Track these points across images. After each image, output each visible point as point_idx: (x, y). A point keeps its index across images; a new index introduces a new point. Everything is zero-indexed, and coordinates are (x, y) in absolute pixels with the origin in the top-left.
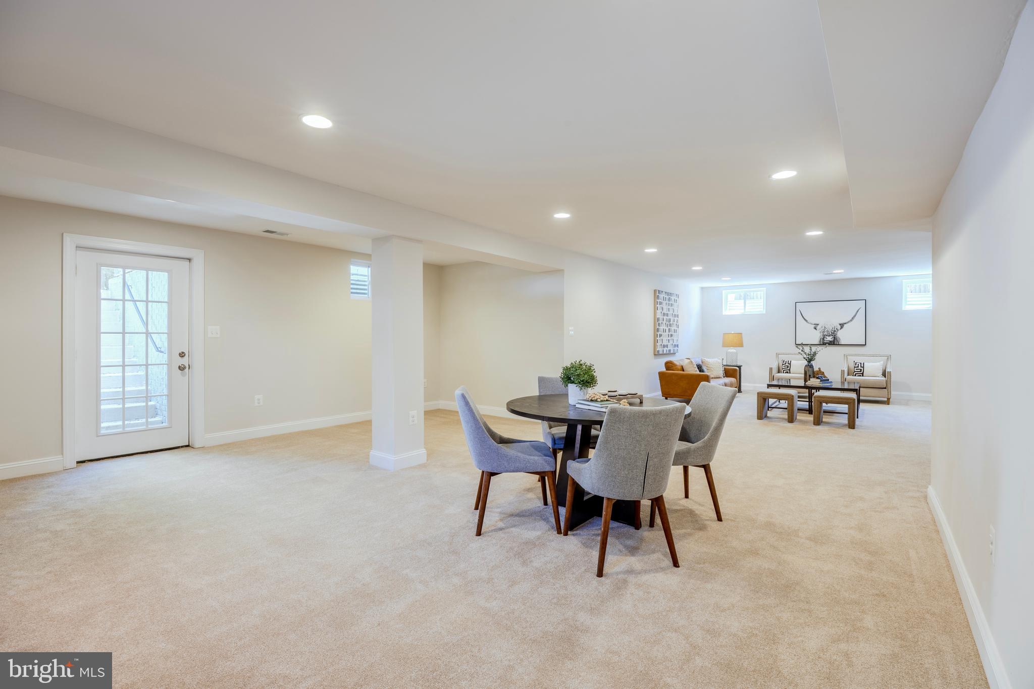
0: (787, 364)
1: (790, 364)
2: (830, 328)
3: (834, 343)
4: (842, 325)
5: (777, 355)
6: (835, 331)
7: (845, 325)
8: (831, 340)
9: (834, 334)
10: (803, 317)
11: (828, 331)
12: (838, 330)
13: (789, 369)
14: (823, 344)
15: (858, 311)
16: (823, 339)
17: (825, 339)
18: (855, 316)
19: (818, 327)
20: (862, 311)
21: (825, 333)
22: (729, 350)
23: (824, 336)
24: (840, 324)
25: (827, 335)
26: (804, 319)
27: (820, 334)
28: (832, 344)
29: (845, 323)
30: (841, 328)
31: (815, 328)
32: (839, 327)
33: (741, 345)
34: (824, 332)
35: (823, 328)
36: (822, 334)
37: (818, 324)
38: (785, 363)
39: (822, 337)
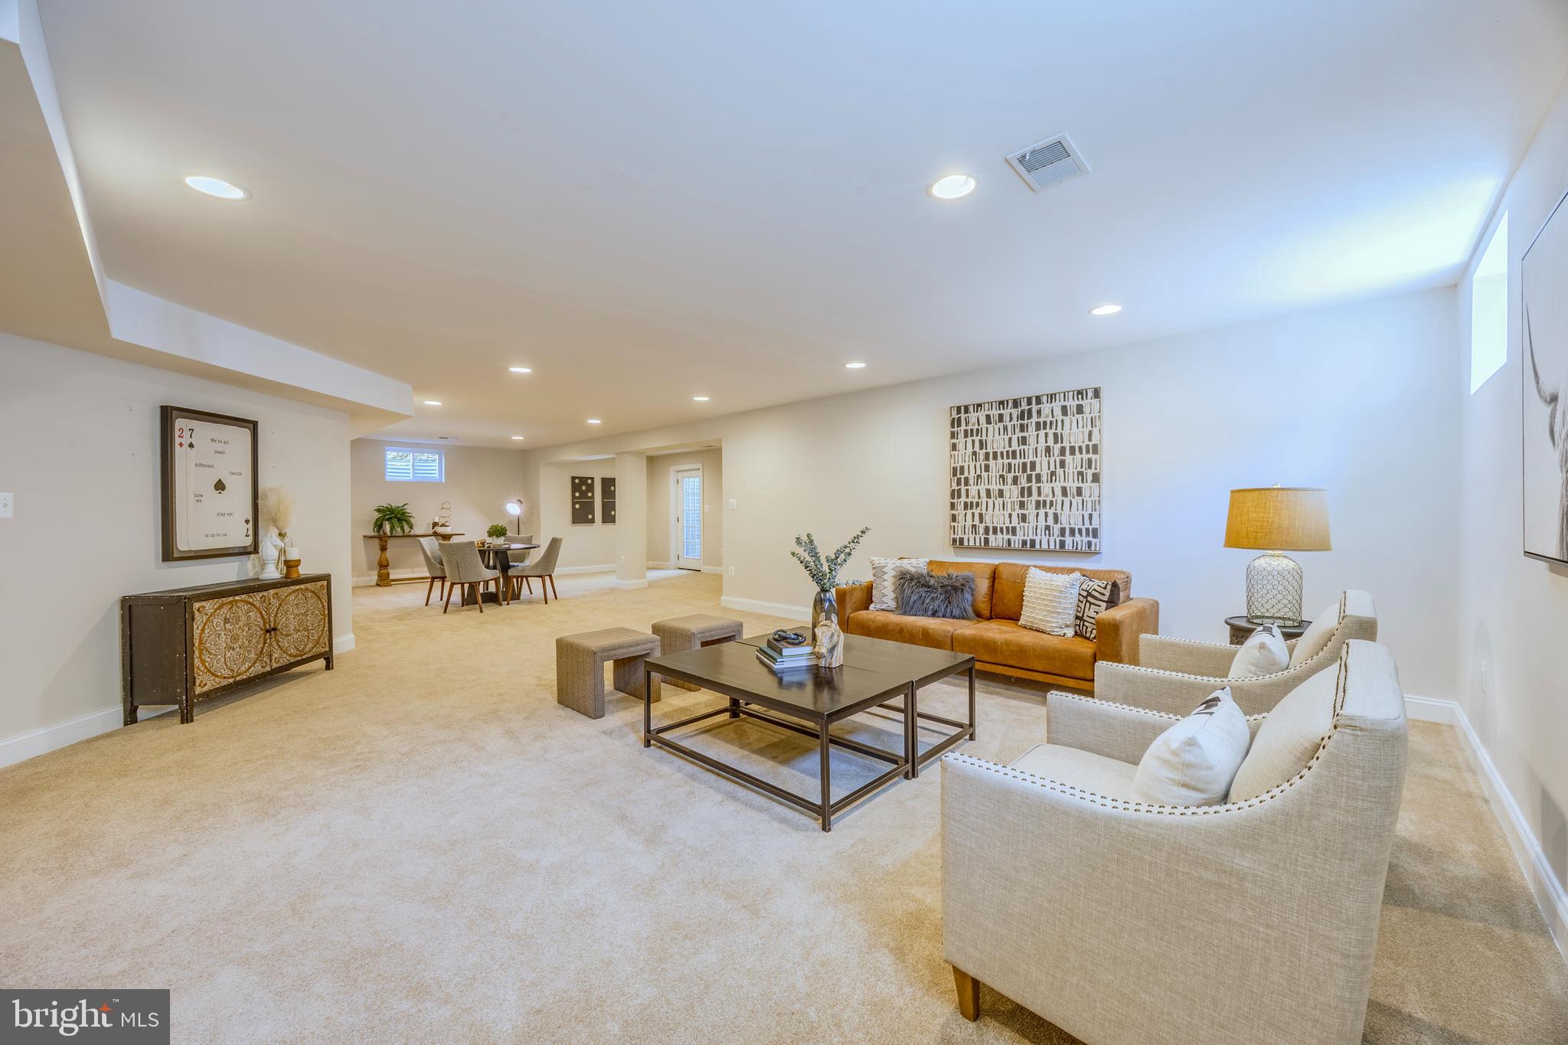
22: (1263, 562)
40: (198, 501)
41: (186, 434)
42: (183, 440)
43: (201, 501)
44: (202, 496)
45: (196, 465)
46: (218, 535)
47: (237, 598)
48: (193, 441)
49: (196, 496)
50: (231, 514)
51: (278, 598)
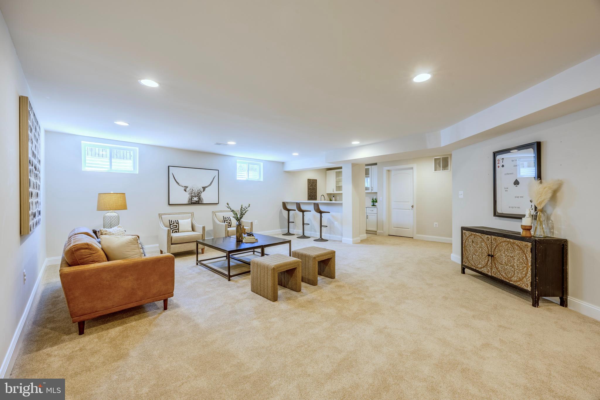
0: (175, 224)
1: (178, 223)
2: (196, 190)
3: (199, 203)
4: (204, 188)
5: (160, 215)
6: (199, 193)
7: (206, 189)
8: (196, 200)
9: (198, 195)
10: (175, 180)
11: (194, 193)
12: (201, 192)
13: (177, 228)
14: (191, 204)
15: (214, 178)
16: (191, 199)
17: (193, 199)
18: (212, 182)
19: (188, 189)
20: (216, 178)
21: (193, 194)
22: (108, 214)
23: (192, 197)
24: (203, 188)
25: (194, 196)
26: (176, 181)
27: (188, 195)
28: (197, 204)
29: (206, 187)
30: (204, 190)
31: (185, 190)
32: (202, 190)
33: (124, 207)
34: (191, 193)
35: (191, 190)
36: (190, 195)
37: (187, 187)
38: (173, 223)
39: (190, 198)
40: (506, 191)
41: (501, 161)
42: (499, 165)
43: (507, 191)
44: (508, 188)
45: (505, 174)
46: (516, 207)
47: (477, 234)
48: (503, 164)
49: (505, 188)
50: (522, 197)
51: (496, 241)
